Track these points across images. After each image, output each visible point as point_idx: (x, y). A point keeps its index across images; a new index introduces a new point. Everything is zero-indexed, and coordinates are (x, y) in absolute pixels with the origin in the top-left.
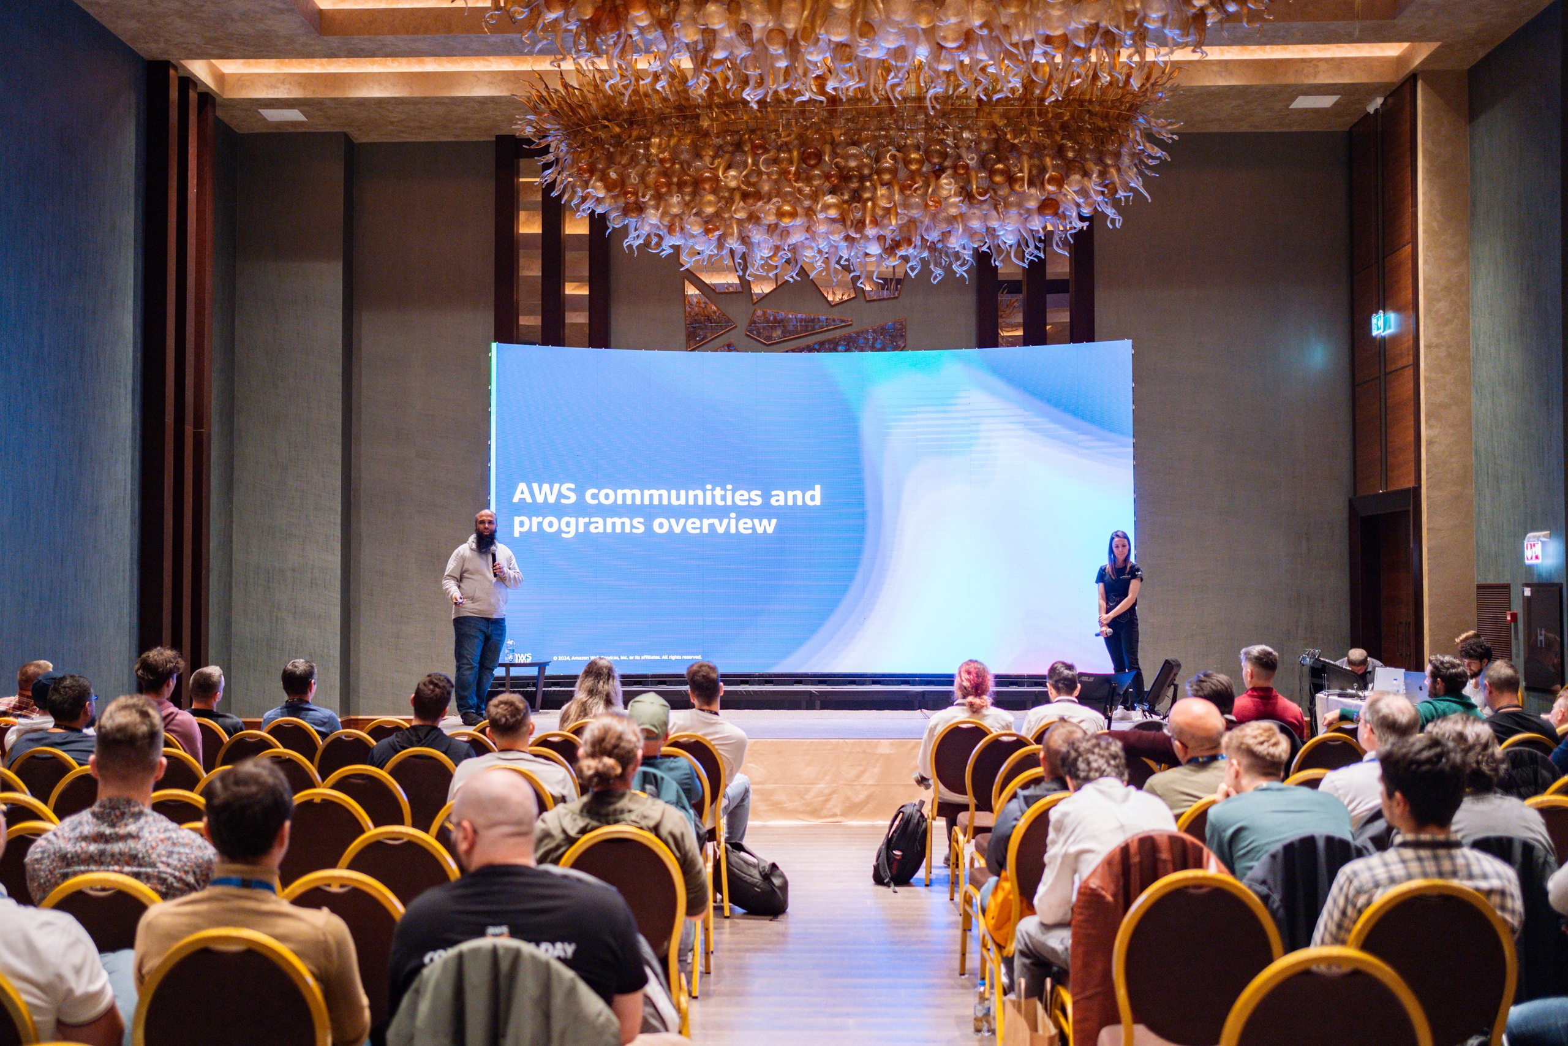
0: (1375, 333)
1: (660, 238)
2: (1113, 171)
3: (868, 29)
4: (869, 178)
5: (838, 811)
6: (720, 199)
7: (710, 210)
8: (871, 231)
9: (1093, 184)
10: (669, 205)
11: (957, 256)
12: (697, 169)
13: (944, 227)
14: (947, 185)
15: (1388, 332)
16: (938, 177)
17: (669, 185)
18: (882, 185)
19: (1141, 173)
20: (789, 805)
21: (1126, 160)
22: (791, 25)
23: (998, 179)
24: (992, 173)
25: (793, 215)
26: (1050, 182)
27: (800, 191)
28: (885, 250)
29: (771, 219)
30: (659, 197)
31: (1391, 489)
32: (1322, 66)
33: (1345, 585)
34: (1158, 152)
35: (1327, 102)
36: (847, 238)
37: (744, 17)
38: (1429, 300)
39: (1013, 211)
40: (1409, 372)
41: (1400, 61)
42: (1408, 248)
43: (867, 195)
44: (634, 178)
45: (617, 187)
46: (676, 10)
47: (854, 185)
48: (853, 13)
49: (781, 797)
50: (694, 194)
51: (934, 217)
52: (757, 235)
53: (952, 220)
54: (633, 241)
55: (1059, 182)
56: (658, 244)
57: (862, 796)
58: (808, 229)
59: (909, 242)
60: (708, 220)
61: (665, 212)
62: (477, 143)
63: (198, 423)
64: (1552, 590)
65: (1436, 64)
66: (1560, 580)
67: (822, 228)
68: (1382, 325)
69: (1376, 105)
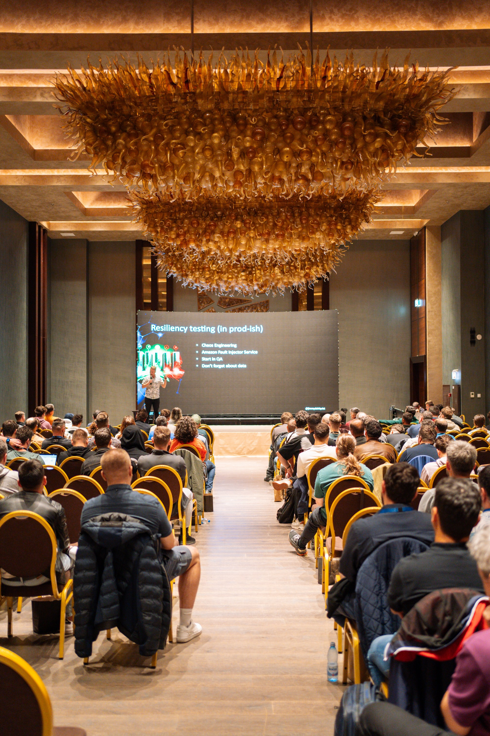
0: (416, 306)
1: (193, 283)
2: (326, 265)
3: (250, 248)
4: (254, 267)
5: (245, 453)
6: (210, 273)
7: (207, 276)
9: (320, 269)
10: (195, 275)
11: (280, 290)
12: (204, 264)
13: (276, 282)
14: (277, 270)
15: (419, 306)
16: (274, 267)
17: (195, 269)
18: (258, 269)
19: (334, 264)
20: (231, 451)
21: (330, 262)
22: (231, 247)
23: (292, 268)
24: (290, 266)
25: (232, 278)
26: (307, 269)
27: (234, 271)
28: (259, 288)
29: (226, 279)
30: (192, 272)
31: (420, 355)
32: (398, 223)
33: (408, 385)
34: (338, 259)
35: (401, 233)
36: (248, 284)
37: (219, 244)
38: (430, 297)
39: (296, 277)
40: (424, 319)
41: (422, 222)
42: (423, 281)
43: (254, 272)
44: (185, 267)
45: (180, 269)
46: (201, 243)
47: (250, 270)
48: (246, 244)
49: (229, 449)
50: (203, 272)
51: (273, 279)
52: (222, 284)
53: (278, 280)
54: (185, 284)
55: (310, 269)
56: (192, 286)
57: (252, 449)
58: (236, 282)
59: (266, 285)
60: (207, 279)
61: (194, 277)
62: (129, 242)
63: (44, 335)
64: (458, 387)
65: (430, 225)
66: (460, 384)
67: (240, 282)
68: (418, 303)
69: (416, 234)
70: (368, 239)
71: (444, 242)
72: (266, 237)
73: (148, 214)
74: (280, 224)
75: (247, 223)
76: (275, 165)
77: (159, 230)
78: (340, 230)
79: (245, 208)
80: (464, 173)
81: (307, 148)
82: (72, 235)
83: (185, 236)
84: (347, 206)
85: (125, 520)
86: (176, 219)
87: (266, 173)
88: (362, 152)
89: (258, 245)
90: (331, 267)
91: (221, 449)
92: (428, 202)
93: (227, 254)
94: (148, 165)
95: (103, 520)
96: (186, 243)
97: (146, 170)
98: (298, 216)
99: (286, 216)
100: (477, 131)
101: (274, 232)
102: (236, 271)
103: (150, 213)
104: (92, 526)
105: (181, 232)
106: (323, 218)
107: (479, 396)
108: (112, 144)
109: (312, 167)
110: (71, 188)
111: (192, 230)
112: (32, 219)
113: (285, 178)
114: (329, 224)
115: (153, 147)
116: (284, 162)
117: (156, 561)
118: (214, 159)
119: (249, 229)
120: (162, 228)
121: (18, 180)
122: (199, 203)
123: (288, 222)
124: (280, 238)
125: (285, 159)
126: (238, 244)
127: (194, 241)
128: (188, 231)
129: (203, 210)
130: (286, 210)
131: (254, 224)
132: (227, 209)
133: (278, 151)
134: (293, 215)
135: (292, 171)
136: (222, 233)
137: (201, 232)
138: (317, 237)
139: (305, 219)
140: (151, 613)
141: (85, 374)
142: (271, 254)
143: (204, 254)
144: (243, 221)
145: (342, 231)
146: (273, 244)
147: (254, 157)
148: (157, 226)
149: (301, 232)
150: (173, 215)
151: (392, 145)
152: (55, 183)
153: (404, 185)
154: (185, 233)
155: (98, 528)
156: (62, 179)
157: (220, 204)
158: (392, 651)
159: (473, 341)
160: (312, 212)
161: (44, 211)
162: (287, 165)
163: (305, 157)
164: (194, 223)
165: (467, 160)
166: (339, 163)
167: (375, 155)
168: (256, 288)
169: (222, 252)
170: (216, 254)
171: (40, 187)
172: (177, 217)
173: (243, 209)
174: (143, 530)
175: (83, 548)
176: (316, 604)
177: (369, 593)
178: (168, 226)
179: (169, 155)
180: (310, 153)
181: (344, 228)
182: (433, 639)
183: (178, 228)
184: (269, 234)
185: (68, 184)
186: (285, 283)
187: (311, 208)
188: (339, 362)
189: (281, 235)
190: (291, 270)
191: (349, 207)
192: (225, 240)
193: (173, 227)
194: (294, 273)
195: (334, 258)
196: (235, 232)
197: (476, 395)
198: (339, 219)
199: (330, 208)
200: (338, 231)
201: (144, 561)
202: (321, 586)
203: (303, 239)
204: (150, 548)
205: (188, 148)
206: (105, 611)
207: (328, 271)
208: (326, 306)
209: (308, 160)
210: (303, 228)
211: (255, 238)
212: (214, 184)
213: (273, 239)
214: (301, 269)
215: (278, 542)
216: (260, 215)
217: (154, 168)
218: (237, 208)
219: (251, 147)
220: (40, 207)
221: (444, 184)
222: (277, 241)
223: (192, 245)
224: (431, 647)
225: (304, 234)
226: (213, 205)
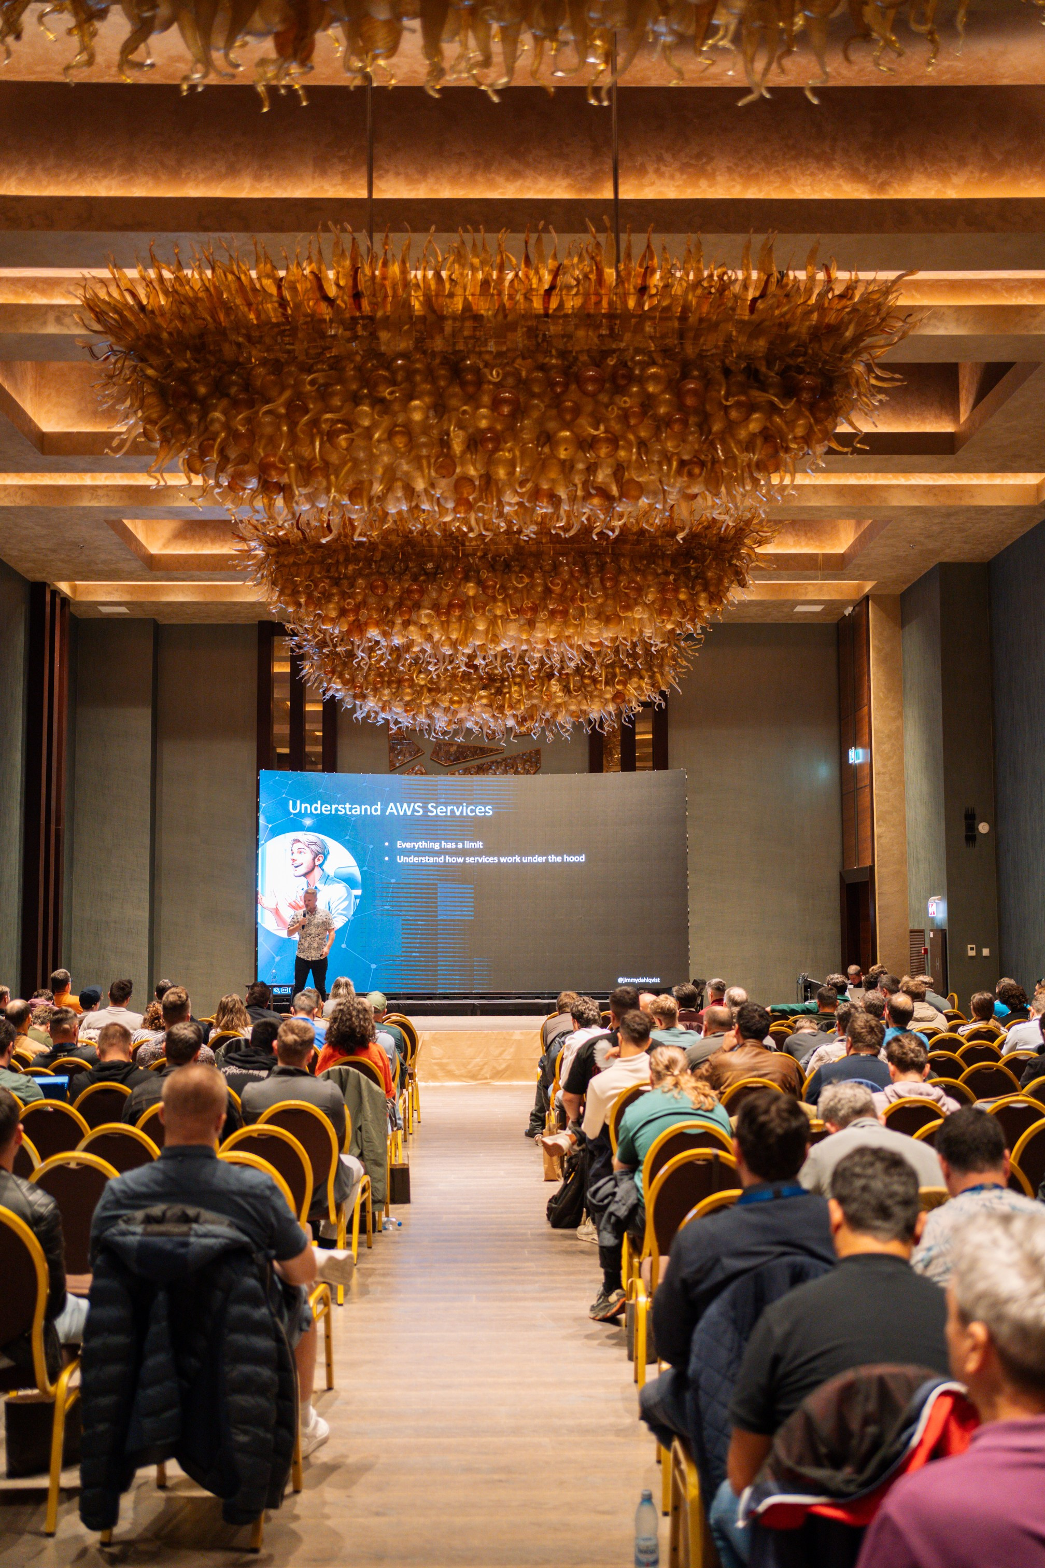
0: (851, 762)
1: (377, 713)
2: (658, 675)
3: (495, 639)
4: (507, 679)
5: (488, 1076)
6: (414, 691)
7: (407, 698)
8: (508, 712)
9: (645, 684)
10: (382, 695)
11: (563, 727)
13: (554, 710)
14: (555, 686)
15: (857, 762)
16: (550, 680)
17: (382, 682)
18: (515, 684)
19: (677, 674)
20: (457, 1072)
21: (667, 669)
22: (454, 636)
23: (587, 681)
24: (583, 677)
25: (460, 702)
26: (618, 683)
27: (464, 688)
28: (518, 723)
29: (447, 704)
30: (375, 690)
31: (862, 866)
32: (810, 588)
33: (837, 930)
34: (685, 663)
35: (818, 608)
36: (494, 716)
37: (429, 631)
38: (878, 744)
39: (597, 700)
40: (868, 790)
41: (860, 588)
42: (866, 709)
43: (506, 690)
44: (360, 679)
45: (350, 683)
46: (392, 628)
47: (497, 685)
48: (487, 632)
49: (452, 1067)
50: (398, 688)
51: (548, 704)
52: (437, 715)
53: (558, 706)
54: (359, 715)
55: (624, 683)
56: (375, 718)
57: (503, 1066)
58: (469, 710)
59: (532, 718)
60: (407, 704)
61: (380, 699)
62: (246, 625)
63: (58, 822)
64: (942, 934)
65: (879, 593)
66: (946, 927)
67: (478, 710)
68: (856, 756)
69: (848, 611)
70: (748, 621)
71: (907, 628)
72: (529, 615)
73: (280, 567)
74: (557, 589)
75: (488, 587)
76: (541, 465)
77: (302, 600)
78: (684, 602)
79: (485, 554)
80: (944, 486)
81: (606, 431)
82: (123, 610)
83: (357, 614)
84: (699, 552)
85: (196, 1220)
86: (339, 578)
87: (522, 484)
88: (723, 442)
89: (511, 633)
90: (669, 678)
91: (436, 1068)
92: (872, 545)
93: (447, 650)
94: (273, 466)
95: (149, 1220)
96: (359, 627)
97: (269, 475)
98: (597, 572)
99: (571, 573)
100: (967, 400)
101: (546, 607)
102: (468, 687)
103: (284, 566)
104: (124, 1234)
105: (349, 604)
106: (650, 578)
107: (986, 952)
108: (200, 421)
109: (619, 470)
110: (121, 512)
111: (372, 600)
112: (38, 577)
113: (562, 493)
114: (662, 590)
115: (285, 428)
116: (559, 460)
117: (264, 1310)
118: (413, 453)
119: (494, 599)
120: (310, 597)
121: (9, 495)
122: (389, 545)
123: (575, 584)
124: (559, 619)
125: (563, 454)
126: (469, 630)
127: (377, 624)
128: (364, 603)
129: (397, 559)
130: (571, 559)
131: (503, 588)
132: (445, 556)
133: (547, 438)
134: (585, 571)
135: (578, 479)
136: (436, 607)
137: (391, 604)
138: (637, 616)
139: (610, 579)
140: (252, 1429)
141: (147, 905)
142: (539, 651)
143: (398, 652)
144: (480, 583)
145: (689, 604)
146: (543, 631)
147: (496, 449)
148: (299, 592)
149: (602, 605)
150: (333, 569)
151: (784, 427)
152: (87, 502)
153: (819, 509)
154: (357, 609)
155: (138, 1238)
156: (100, 492)
157: (431, 546)
158: (753, 1505)
159: (971, 836)
160: (626, 564)
161: (62, 561)
162: (567, 468)
163: (603, 451)
164: (377, 587)
165: (948, 459)
166: (675, 464)
167: (749, 446)
168: (511, 723)
169: (435, 646)
170: (423, 651)
171: (54, 509)
172: (340, 573)
173: (481, 558)
174: (234, 1241)
175: (103, 1282)
176: (620, 1405)
177: (718, 1378)
178: (323, 593)
179: (317, 444)
180: (614, 441)
181: (693, 597)
182: (841, 1477)
183: (344, 595)
184: (535, 609)
185: (113, 504)
186: (572, 714)
187: (623, 555)
188: (689, 880)
189: (561, 612)
190: (584, 686)
191: (704, 554)
192: (443, 622)
193: (333, 595)
194: (591, 692)
195: (675, 660)
196: (463, 606)
197: (979, 952)
198: (682, 578)
199: (664, 556)
200: (681, 603)
201: (237, 1310)
202: (632, 1365)
203: (608, 620)
204: (251, 1282)
205: (358, 431)
206: (148, 1424)
207: (663, 688)
208: (660, 761)
209: (609, 455)
210: (606, 596)
211: (505, 619)
212: (413, 504)
213: (544, 621)
214: (607, 684)
215: (546, 1270)
216: (517, 569)
217: (286, 470)
218: (468, 555)
219: (490, 429)
220: (54, 551)
221: (902, 507)
222: (552, 623)
223: (373, 633)
224: (836, 1496)
225: (609, 610)
226: (418, 549)
